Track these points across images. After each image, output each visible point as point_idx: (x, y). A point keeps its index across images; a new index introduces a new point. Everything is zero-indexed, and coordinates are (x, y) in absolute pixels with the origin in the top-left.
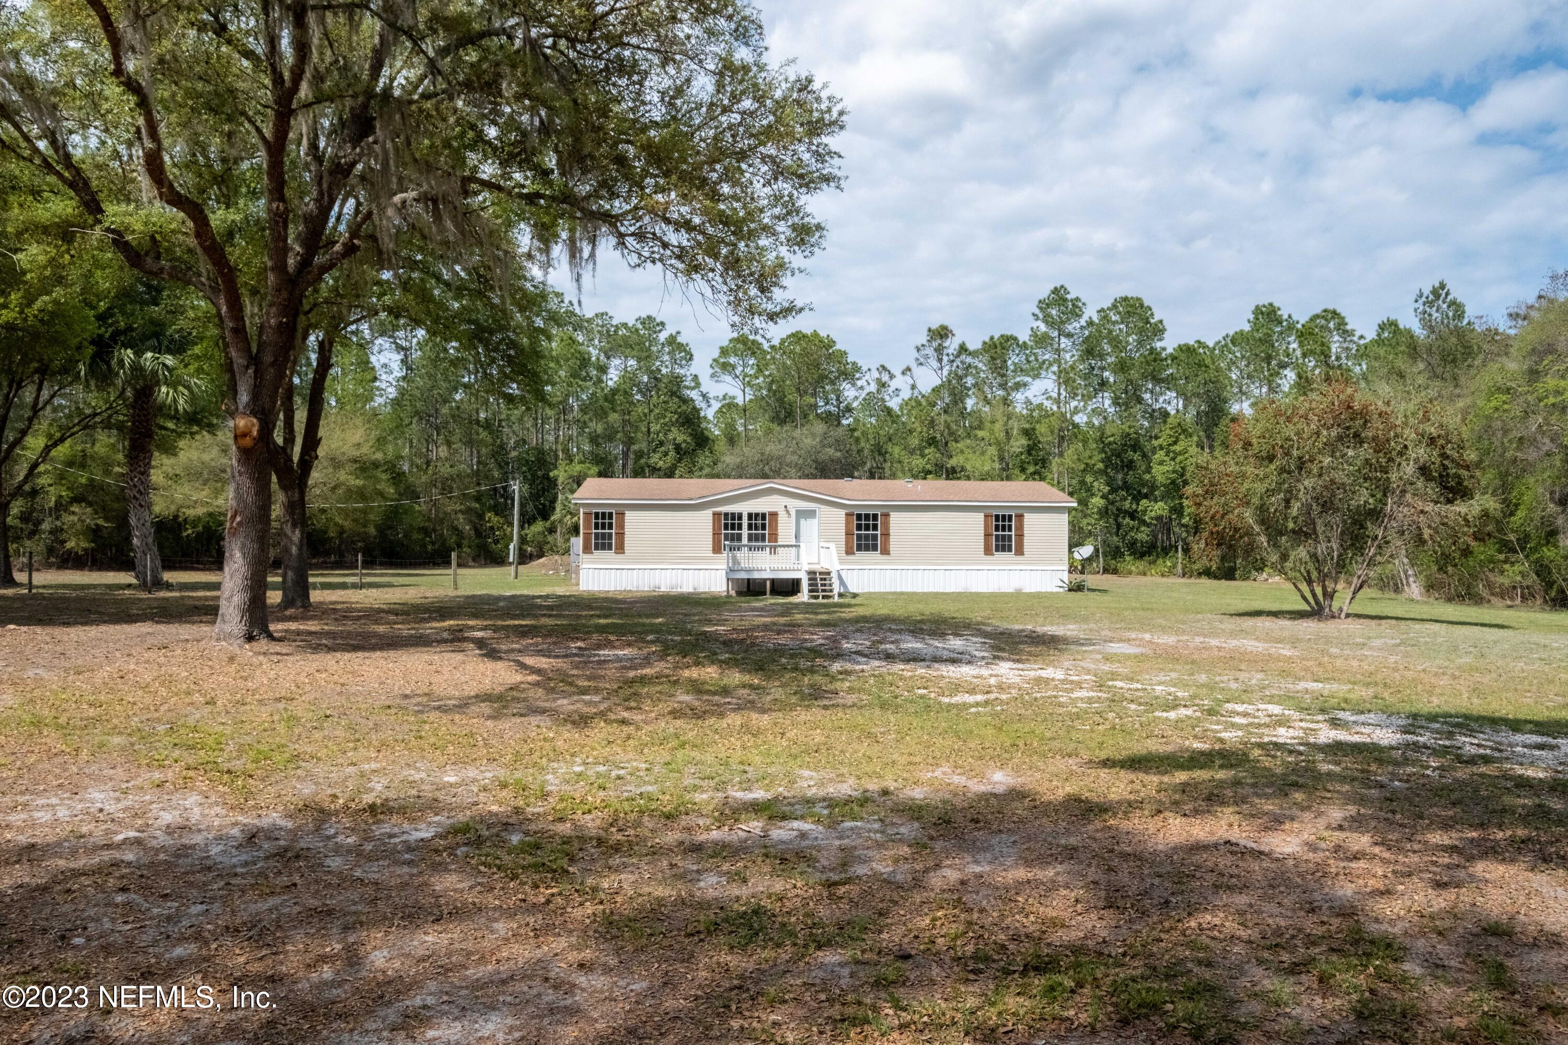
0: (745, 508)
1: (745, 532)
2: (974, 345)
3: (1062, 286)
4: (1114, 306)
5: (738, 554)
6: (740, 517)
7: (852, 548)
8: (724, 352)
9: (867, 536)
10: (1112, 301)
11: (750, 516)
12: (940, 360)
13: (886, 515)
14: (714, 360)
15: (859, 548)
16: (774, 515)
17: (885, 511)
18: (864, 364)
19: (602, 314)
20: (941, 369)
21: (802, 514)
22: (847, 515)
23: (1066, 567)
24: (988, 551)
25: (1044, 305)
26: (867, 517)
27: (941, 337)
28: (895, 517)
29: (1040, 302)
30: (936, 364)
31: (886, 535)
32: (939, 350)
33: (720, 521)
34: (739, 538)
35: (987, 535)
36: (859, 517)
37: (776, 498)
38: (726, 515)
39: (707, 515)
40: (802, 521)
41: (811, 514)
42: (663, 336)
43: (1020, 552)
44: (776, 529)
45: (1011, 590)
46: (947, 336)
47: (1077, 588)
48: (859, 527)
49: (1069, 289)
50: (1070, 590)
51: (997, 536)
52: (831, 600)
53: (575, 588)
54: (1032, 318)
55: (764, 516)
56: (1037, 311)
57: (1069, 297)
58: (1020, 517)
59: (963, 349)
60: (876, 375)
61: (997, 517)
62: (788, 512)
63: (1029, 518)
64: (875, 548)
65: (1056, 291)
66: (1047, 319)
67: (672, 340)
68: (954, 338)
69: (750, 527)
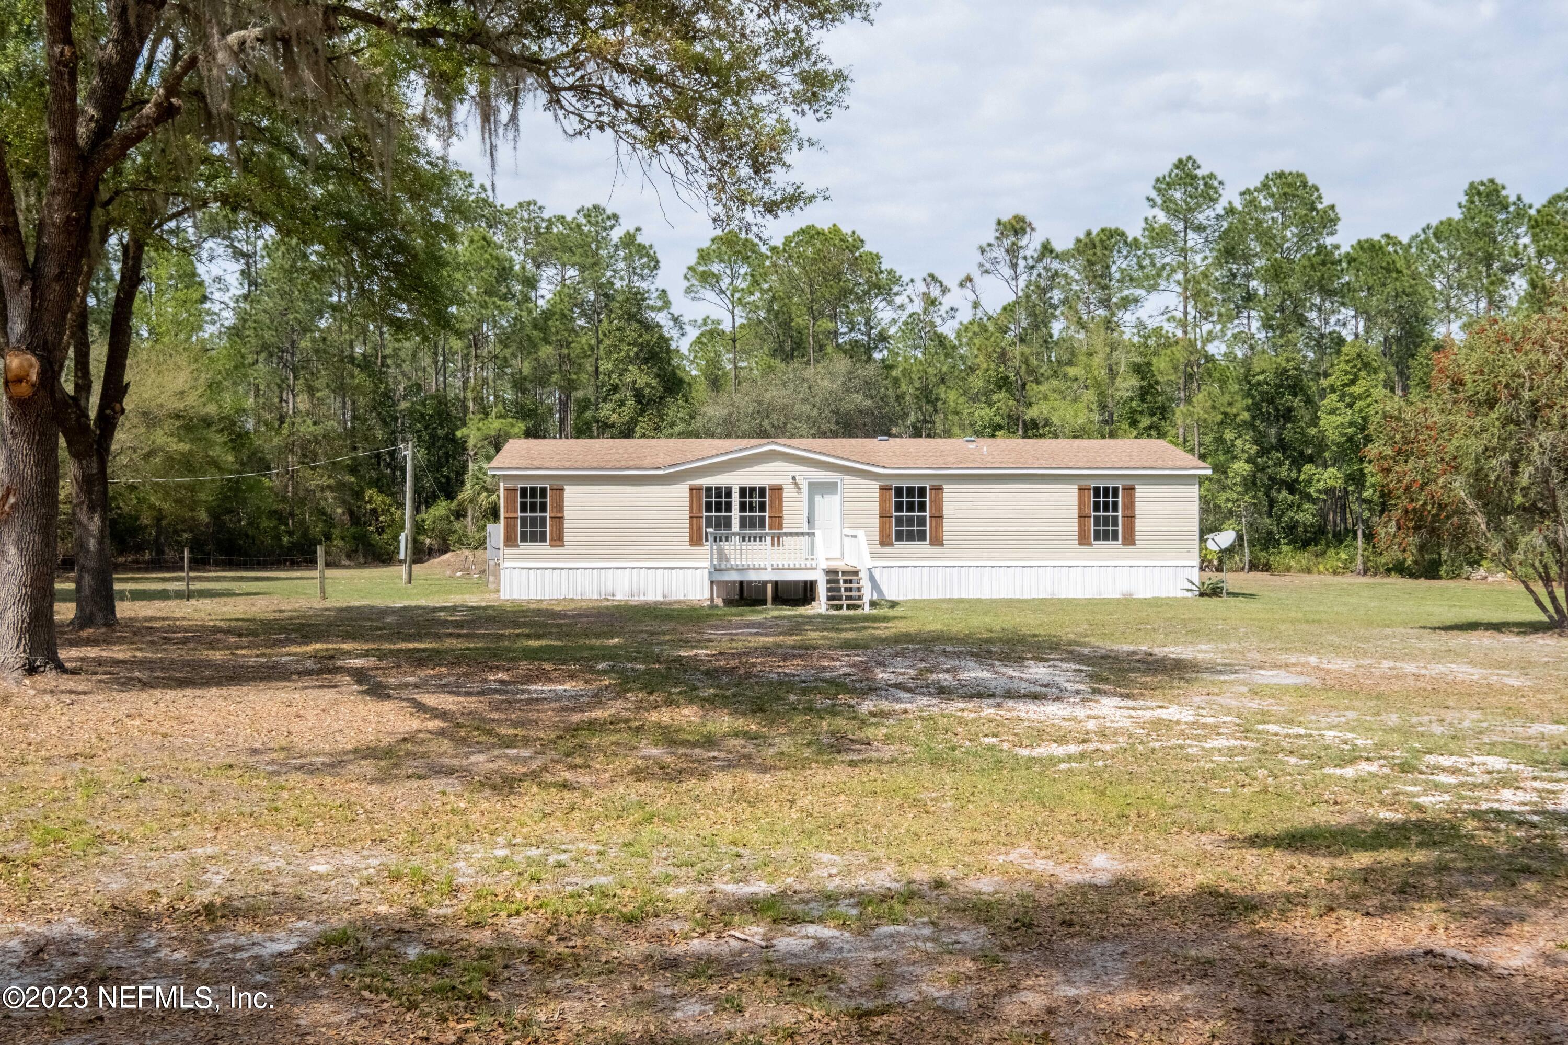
0: (735, 480)
1: (736, 515)
2: (1062, 244)
3: (1190, 158)
4: (1265, 186)
5: (726, 546)
6: (728, 491)
7: (889, 536)
8: (704, 256)
9: (910, 520)
10: (1262, 178)
11: (743, 491)
12: (1014, 266)
13: (938, 489)
14: (690, 268)
15: (899, 537)
16: (777, 490)
17: (936, 483)
19: (529, 203)
20: (1016, 278)
21: (817, 488)
22: (881, 489)
23: (1196, 562)
24: (1083, 540)
25: (1163, 185)
26: (910, 491)
27: (1016, 233)
28: (950, 492)
29: (1158, 180)
30: (1007, 272)
31: (938, 516)
32: (1013, 251)
33: (700, 498)
34: (728, 523)
35: (1082, 517)
36: (899, 491)
37: (779, 465)
38: (709, 490)
39: (681, 490)
40: (818, 498)
41: (830, 488)
42: (616, 235)
43: (1130, 539)
44: (781, 511)
45: (1118, 596)
46: (1023, 231)
47: (1212, 592)
48: (899, 507)
49: (1199, 162)
50: (1201, 595)
51: (1097, 519)
52: (859, 612)
53: (493, 596)
54: (1146, 203)
55: (762, 491)
56: (1154, 194)
57: (1199, 173)
58: (1130, 490)
59: (1047, 249)
60: (922, 288)
61: (1097, 490)
62: (796, 484)
63: (1142, 492)
64: (922, 537)
65: (1180, 164)
66: (1169, 206)
67: (629, 240)
68: (1034, 234)
69: (743, 507)
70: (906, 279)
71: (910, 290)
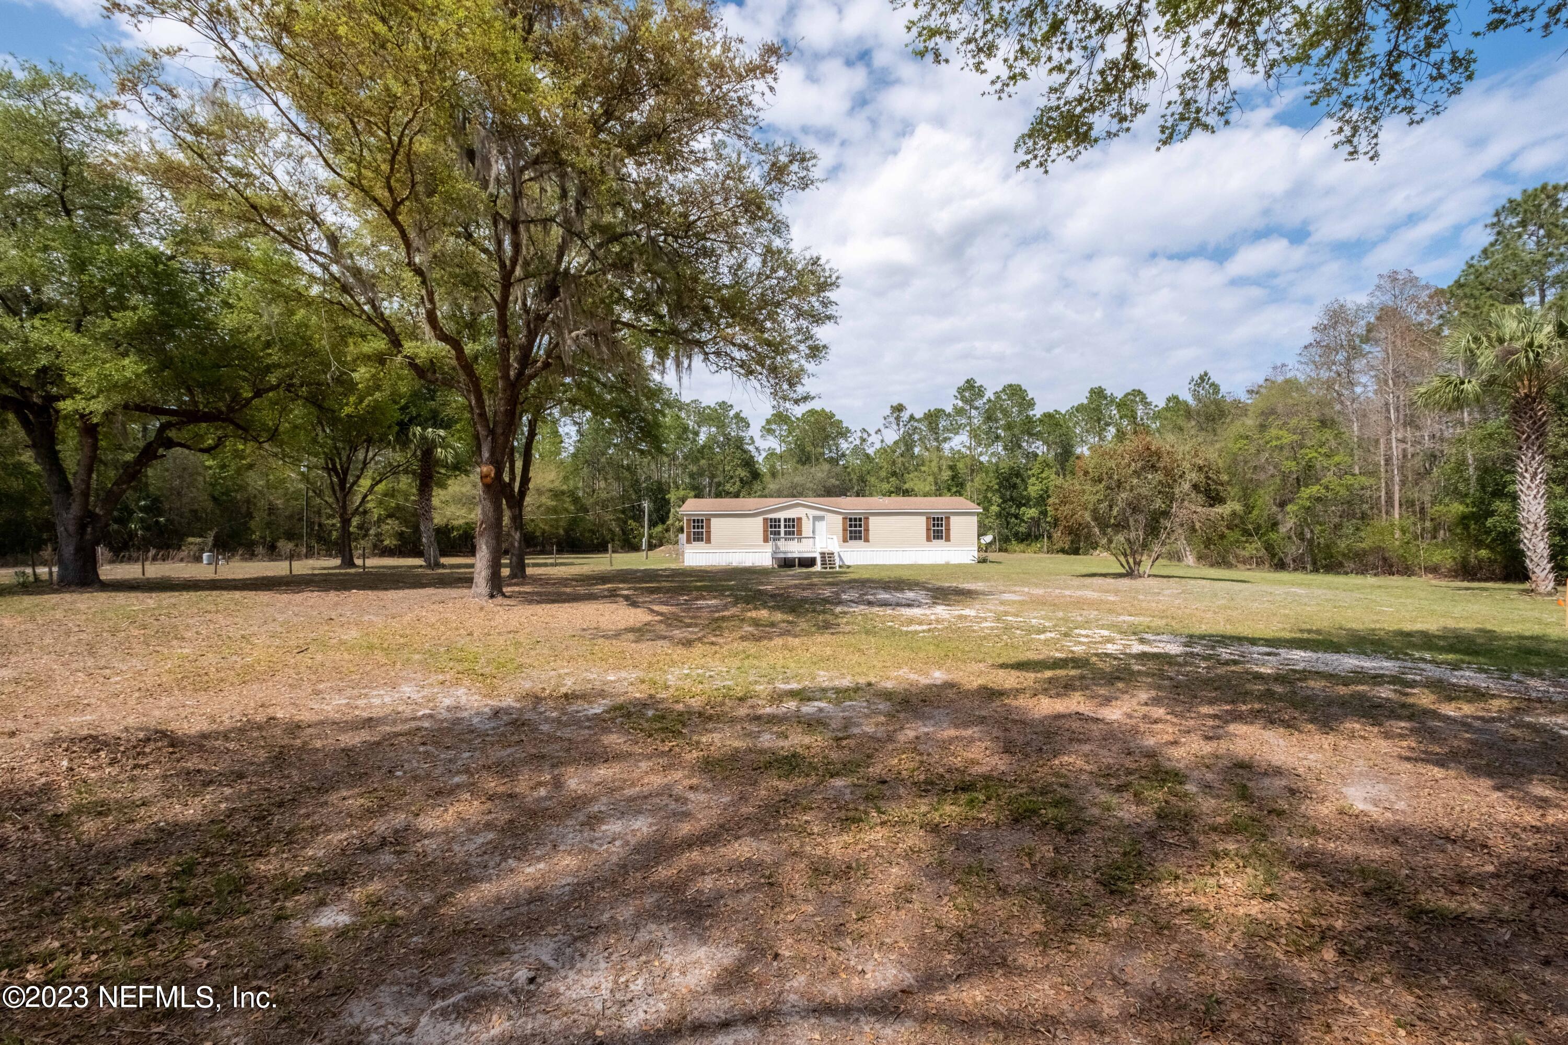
0: (782, 515)
1: (782, 530)
2: (919, 415)
3: (972, 379)
4: (1004, 390)
5: (779, 543)
6: (779, 520)
7: (846, 538)
8: (768, 422)
9: (855, 532)
10: (1003, 387)
11: (785, 520)
12: (898, 425)
13: (867, 519)
14: (763, 427)
15: (851, 538)
16: (800, 519)
17: (866, 516)
18: (852, 428)
19: (696, 401)
20: (899, 430)
21: (816, 519)
22: (843, 518)
23: (976, 549)
24: (928, 539)
25: (961, 390)
26: (855, 520)
27: (899, 411)
28: (872, 520)
29: (958, 388)
30: (895, 427)
31: (867, 530)
32: (898, 419)
33: (767, 523)
34: (779, 533)
35: (928, 530)
36: (851, 520)
37: (800, 509)
38: (771, 519)
39: (760, 520)
40: (816, 523)
41: (821, 518)
42: (732, 413)
43: (948, 539)
44: (801, 528)
45: (943, 563)
46: (902, 410)
47: (983, 561)
48: (851, 526)
49: (976, 380)
50: (979, 562)
51: (934, 530)
52: (834, 570)
53: (682, 564)
54: (954, 398)
55: (793, 520)
56: (957, 394)
57: (976, 385)
58: (948, 518)
59: (912, 417)
60: (860, 434)
61: (934, 519)
62: (808, 517)
63: (954, 520)
64: (860, 538)
65: (968, 381)
66: (963, 399)
67: (737, 416)
68: (906, 411)
69: (785, 527)
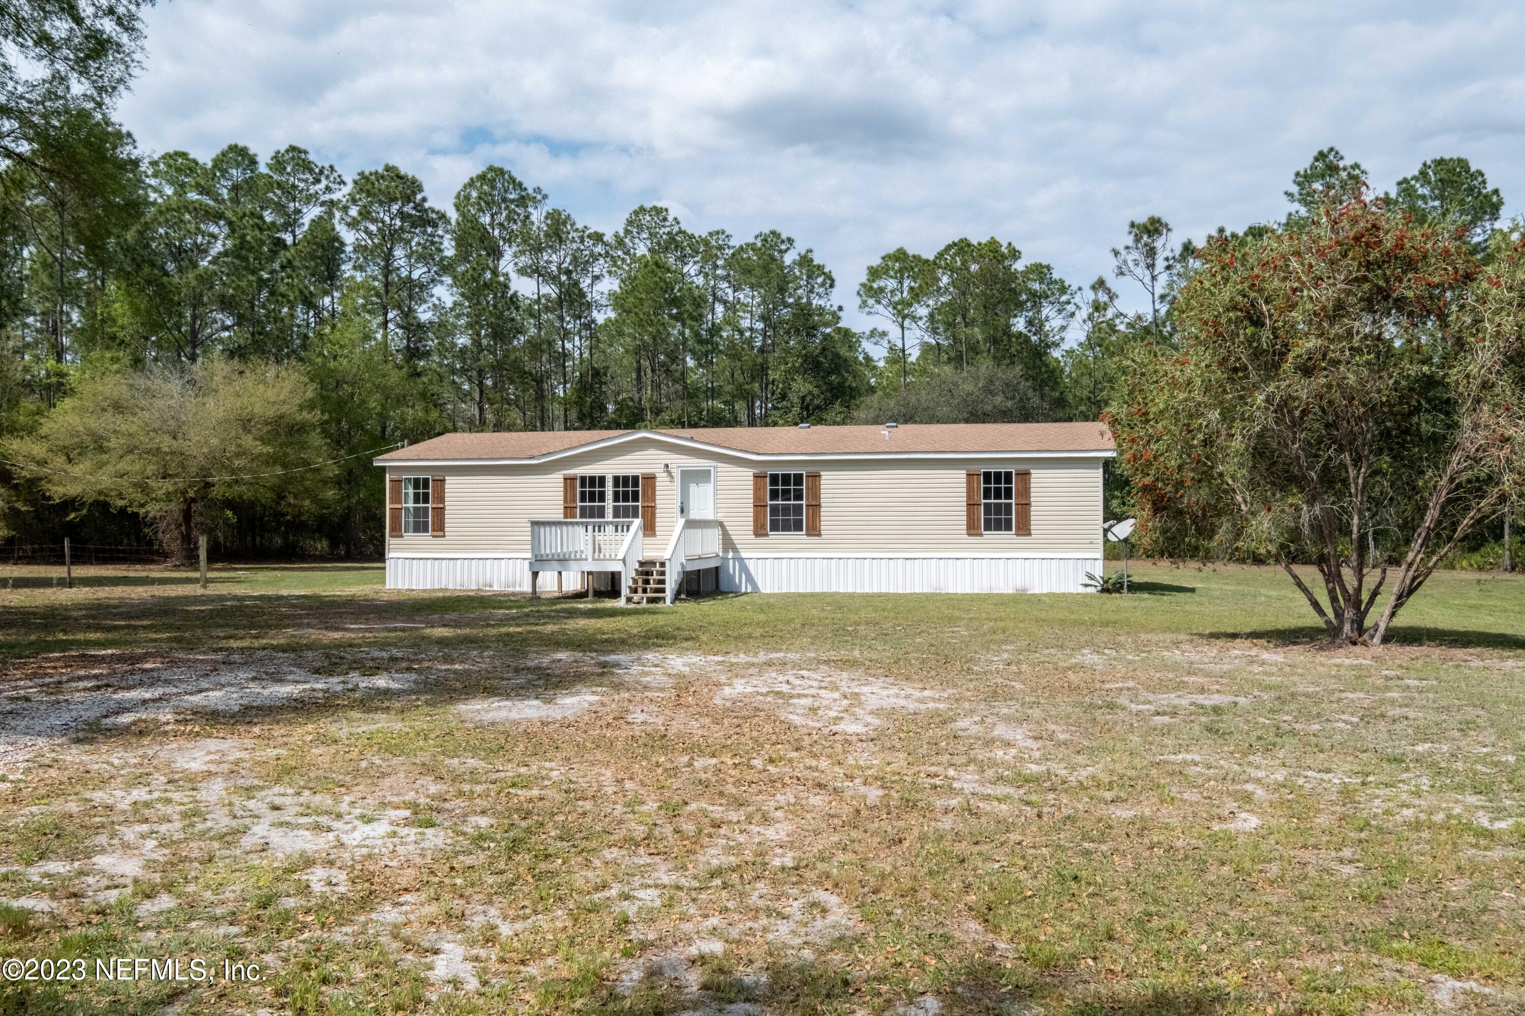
0: (608, 469)
1: (609, 504)
2: (1200, 243)
3: (1332, 149)
4: (1423, 173)
5: (600, 537)
6: (602, 480)
7: (763, 526)
8: (874, 273)
9: (786, 509)
10: (1419, 166)
11: (616, 479)
12: (1151, 266)
13: (816, 477)
14: (864, 285)
15: (775, 527)
16: (650, 479)
17: (812, 469)
20: (1154, 278)
21: (690, 477)
22: (756, 476)
23: (1099, 554)
24: (972, 529)
25: (1304, 179)
26: (786, 478)
27: (1150, 233)
28: (828, 479)
29: (1298, 174)
30: (1141, 271)
31: (815, 507)
32: (1151, 252)
33: (574, 488)
34: (601, 513)
35: (971, 506)
36: (774, 479)
37: (652, 453)
38: (583, 479)
39: (554, 482)
40: (693, 487)
41: (702, 476)
43: (1024, 529)
44: (654, 500)
45: (1010, 591)
46: (1158, 232)
47: (1111, 587)
48: (774, 495)
49: (1342, 153)
50: (1105, 590)
51: (987, 506)
52: (660, 605)
53: (378, 587)
54: (1285, 198)
55: (636, 479)
56: (1295, 189)
57: (1341, 164)
58: (1025, 475)
59: (1188, 249)
61: (987, 476)
62: (670, 473)
63: (1038, 477)
64: (798, 527)
65: (1321, 156)
66: (1306, 199)
67: (805, 261)
68: (1170, 234)
69: (616, 498)
70: (1074, 288)
71: (1077, 299)
